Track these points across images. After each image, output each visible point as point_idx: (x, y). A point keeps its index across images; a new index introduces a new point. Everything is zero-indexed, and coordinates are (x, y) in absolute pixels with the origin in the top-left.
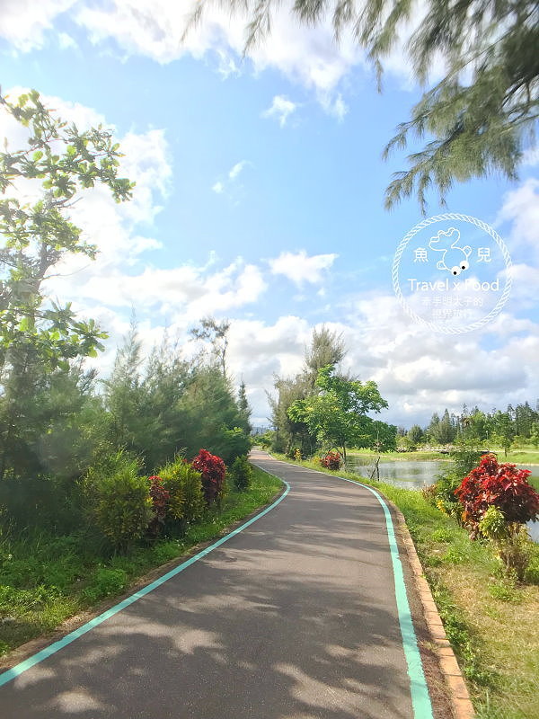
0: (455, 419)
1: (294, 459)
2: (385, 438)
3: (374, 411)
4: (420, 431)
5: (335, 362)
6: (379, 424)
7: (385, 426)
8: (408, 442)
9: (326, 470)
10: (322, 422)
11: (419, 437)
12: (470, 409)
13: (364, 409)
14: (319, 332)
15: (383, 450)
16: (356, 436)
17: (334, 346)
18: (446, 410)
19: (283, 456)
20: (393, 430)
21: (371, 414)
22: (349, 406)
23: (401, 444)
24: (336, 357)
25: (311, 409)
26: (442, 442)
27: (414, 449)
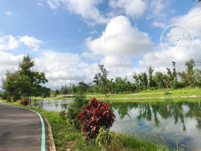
0: (68, 87)
1: (10, 102)
2: (46, 93)
3: (43, 83)
4: (58, 91)
5: (31, 67)
6: (44, 88)
7: (46, 88)
8: (54, 94)
9: (22, 105)
10: (21, 87)
11: (57, 92)
12: (72, 85)
13: (39, 82)
14: (26, 56)
15: (45, 97)
16: (35, 92)
17: (31, 61)
18: (66, 85)
19: (6, 101)
20: (49, 89)
21: (41, 84)
22: (33, 81)
23: (52, 95)
24: (32, 65)
25: (16, 82)
26: (64, 94)
27: (56, 96)
